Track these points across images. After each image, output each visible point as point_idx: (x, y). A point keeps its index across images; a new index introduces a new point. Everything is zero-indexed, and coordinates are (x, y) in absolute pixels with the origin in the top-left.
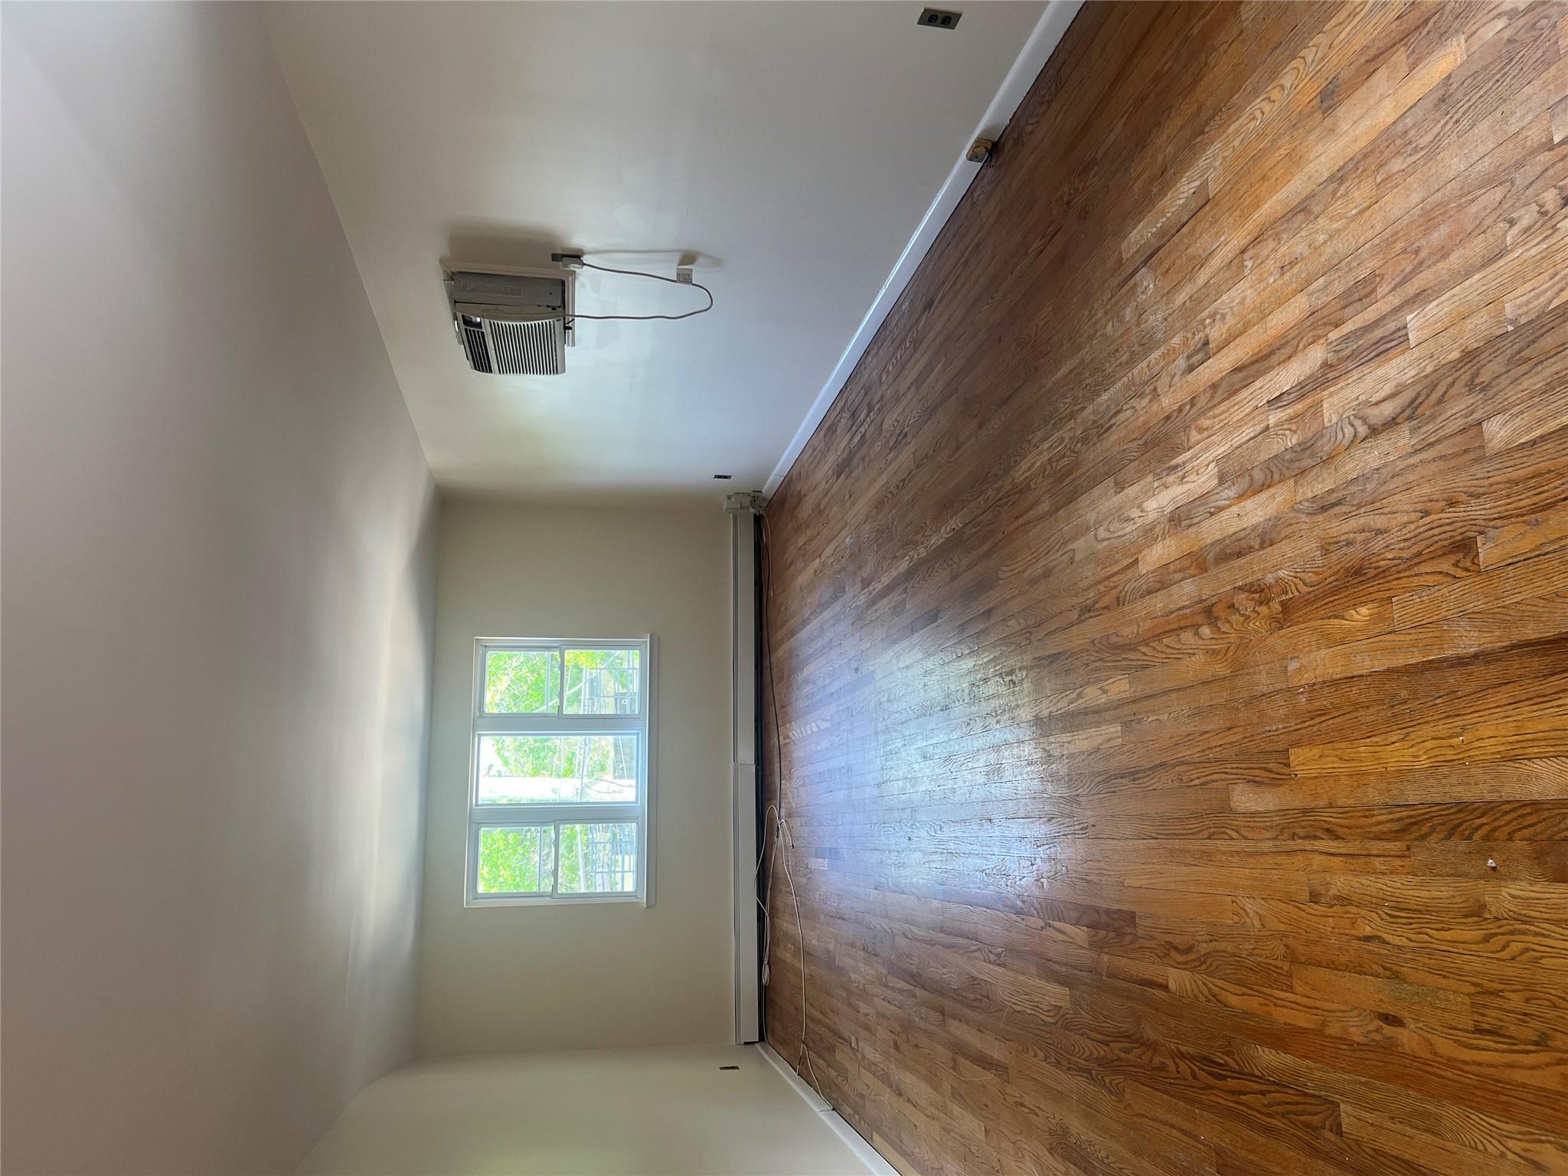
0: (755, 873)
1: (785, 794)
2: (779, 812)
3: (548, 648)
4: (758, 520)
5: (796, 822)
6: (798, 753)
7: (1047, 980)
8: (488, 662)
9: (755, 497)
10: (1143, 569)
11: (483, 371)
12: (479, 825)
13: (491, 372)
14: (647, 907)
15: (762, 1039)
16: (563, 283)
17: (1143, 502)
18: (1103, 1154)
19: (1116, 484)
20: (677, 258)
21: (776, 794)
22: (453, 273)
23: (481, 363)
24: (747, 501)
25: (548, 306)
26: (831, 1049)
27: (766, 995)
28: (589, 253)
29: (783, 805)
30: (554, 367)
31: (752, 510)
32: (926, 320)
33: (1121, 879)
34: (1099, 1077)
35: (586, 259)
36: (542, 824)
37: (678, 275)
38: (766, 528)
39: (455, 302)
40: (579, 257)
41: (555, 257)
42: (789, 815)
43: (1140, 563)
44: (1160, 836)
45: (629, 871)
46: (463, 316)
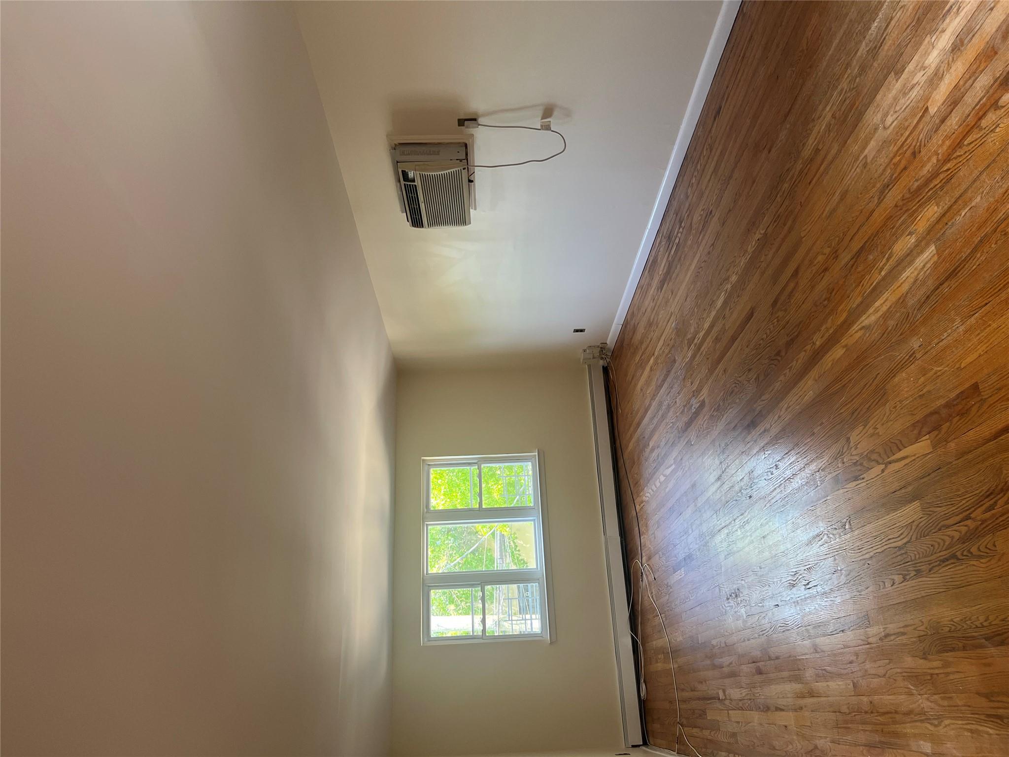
0: (628, 615)
1: (645, 545)
2: (642, 563)
3: (469, 464)
4: (605, 370)
5: (655, 560)
6: (650, 508)
7: (895, 510)
8: (432, 477)
9: (603, 348)
10: (933, 110)
11: (418, 227)
12: (430, 588)
13: (423, 227)
14: (550, 643)
15: (645, 743)
16: (466, 145)
17: (924, 63)
18: (982, 619)
19: (896, 74)
20: (540, 113)
21: (637, 549)
22: (395, 145)
23: (416, 221)
24: (597, 352)
25: (457, 160)
26: (703, 714)
27: (645, 707)
28: (484, 115)
29: (644, 554)
30: (463, 220)
31: (601, 363)
32: (717, 124)
33: (957, 366)
34: (965, 553)
35: (481, 120)
36: (472, 586)
37: (542, 126)
38: (612, 371)
39: (397, 162)
40: (475, 120)
41: (461, 122)
42: (649, 558)
43: (929, 109)
44: (990, 299)
45: (536, 619)
46: (402, 171)
